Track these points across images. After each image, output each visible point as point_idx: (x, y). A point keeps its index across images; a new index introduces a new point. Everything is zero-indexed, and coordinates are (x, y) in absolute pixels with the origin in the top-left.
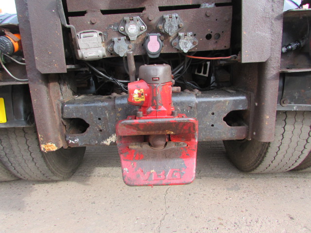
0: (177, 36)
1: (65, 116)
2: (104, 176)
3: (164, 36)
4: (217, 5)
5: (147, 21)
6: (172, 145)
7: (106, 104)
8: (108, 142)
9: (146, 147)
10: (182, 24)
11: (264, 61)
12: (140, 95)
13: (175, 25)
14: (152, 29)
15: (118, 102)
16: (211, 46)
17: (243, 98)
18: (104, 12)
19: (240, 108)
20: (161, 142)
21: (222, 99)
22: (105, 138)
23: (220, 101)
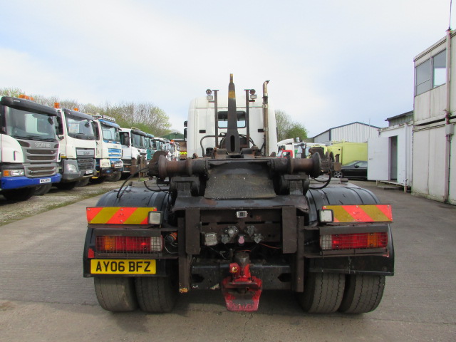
0: (253, 235)
1: (193, 273)
2: (198, 310)
3: (246, 236)
4: (274, 222)
5: (238, 228)
6: (248, 293)
7: (215, 267)
8: (214, 288)
9: (236, 293)
10: (256, 230)
11: (294, 252)
12: (235, 270)
13: (252, 231)
14: (241, 232)
15: (221, 266)
16: (271, 240)
17: (288, 266)
18: (218, 223)
19: (287, 272)
20: (244, 291)
21: (276, 266)
22: (213, 286)
23: (275, 268)
